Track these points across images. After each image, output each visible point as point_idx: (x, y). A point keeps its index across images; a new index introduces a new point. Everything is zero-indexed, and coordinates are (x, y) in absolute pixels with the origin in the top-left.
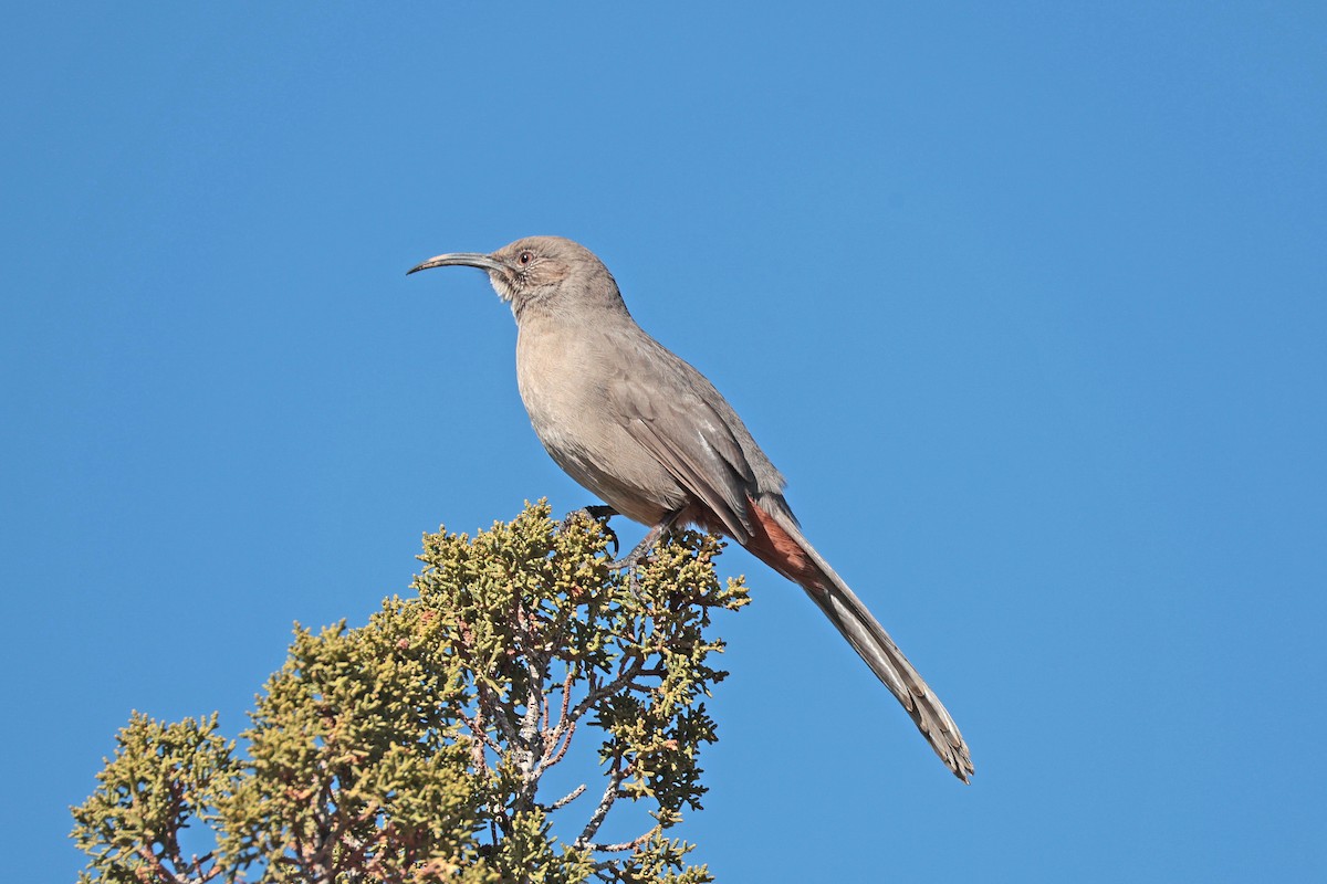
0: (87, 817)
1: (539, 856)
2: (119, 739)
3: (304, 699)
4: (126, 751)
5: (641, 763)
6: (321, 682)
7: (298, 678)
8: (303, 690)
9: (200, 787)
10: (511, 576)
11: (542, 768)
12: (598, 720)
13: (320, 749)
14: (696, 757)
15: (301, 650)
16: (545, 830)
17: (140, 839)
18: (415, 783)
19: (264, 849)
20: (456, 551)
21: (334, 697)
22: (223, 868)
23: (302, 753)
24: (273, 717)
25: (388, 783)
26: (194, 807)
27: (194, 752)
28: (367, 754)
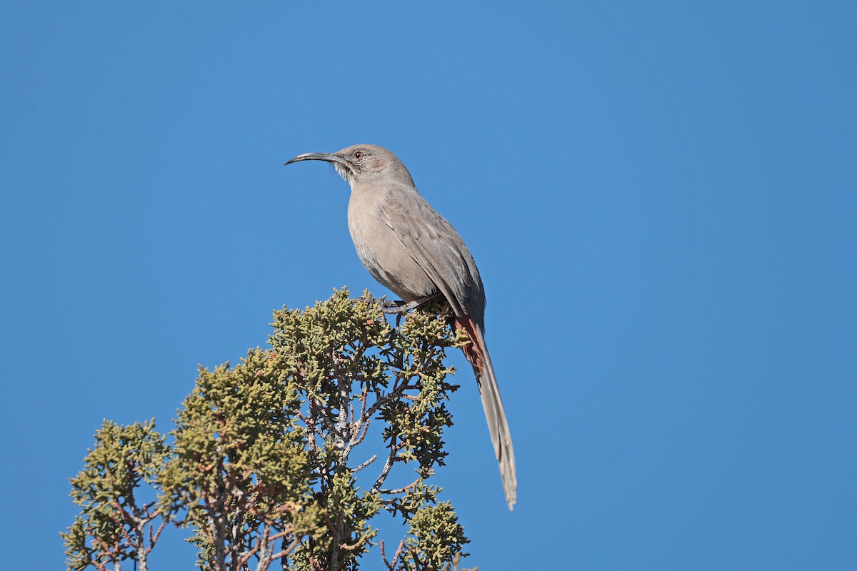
0: (79, 484)
1: (350, 499)
2: (96, 437)
3: (206, 410)
4: (101, 444)
5: (408, 441)
6: (215, 399)
7: (202, 398)
8: (205, 405)
9: (146, 463)
10: (327, 333)
11: (351, 447)
12: (382, 416)
13: (217, 440)
14: (441, 435)
15: (203, 381)
16: (352, 483)
17: (112, 496)
18: (275, 458)
19: (186, 502)
20: (293, 320)
21: (224, 408)
22: (162, 513)
23: (206, 443)
24: (188, 422)
25: (258, 458)
26: (143, 475)
27: (142, 443)
28: (245, 441)
